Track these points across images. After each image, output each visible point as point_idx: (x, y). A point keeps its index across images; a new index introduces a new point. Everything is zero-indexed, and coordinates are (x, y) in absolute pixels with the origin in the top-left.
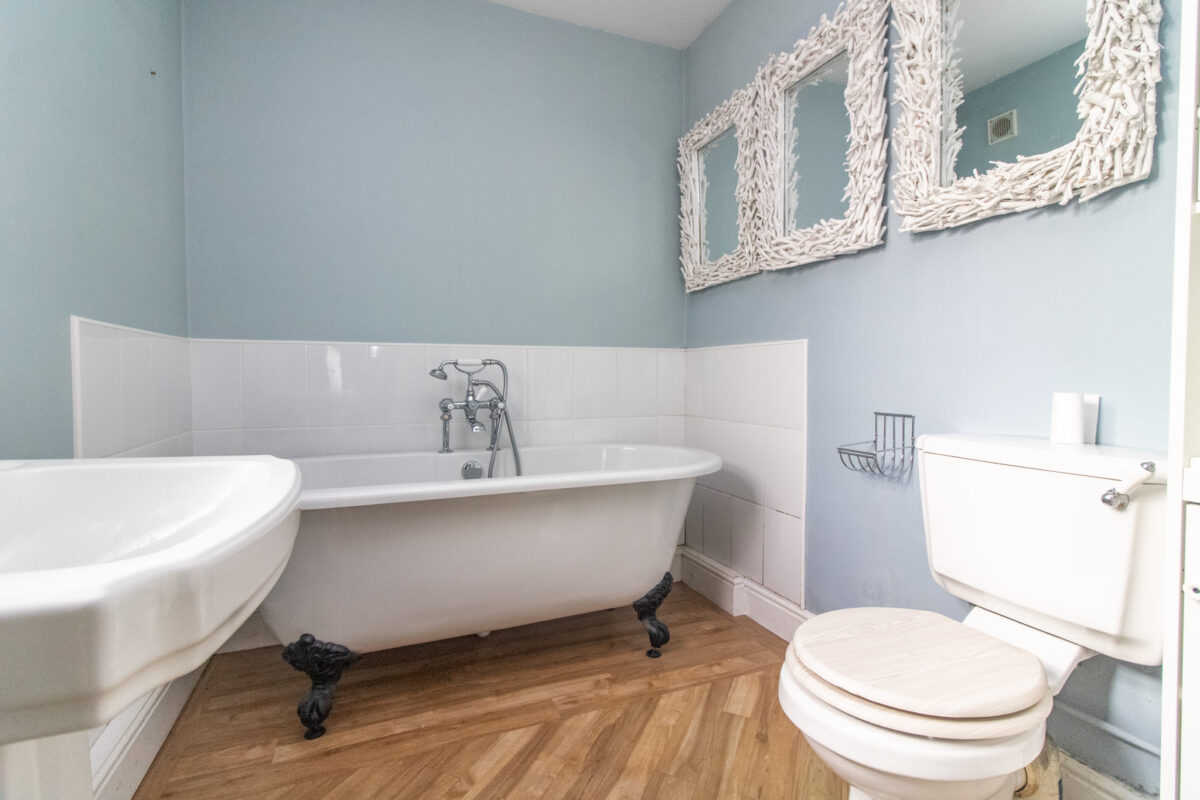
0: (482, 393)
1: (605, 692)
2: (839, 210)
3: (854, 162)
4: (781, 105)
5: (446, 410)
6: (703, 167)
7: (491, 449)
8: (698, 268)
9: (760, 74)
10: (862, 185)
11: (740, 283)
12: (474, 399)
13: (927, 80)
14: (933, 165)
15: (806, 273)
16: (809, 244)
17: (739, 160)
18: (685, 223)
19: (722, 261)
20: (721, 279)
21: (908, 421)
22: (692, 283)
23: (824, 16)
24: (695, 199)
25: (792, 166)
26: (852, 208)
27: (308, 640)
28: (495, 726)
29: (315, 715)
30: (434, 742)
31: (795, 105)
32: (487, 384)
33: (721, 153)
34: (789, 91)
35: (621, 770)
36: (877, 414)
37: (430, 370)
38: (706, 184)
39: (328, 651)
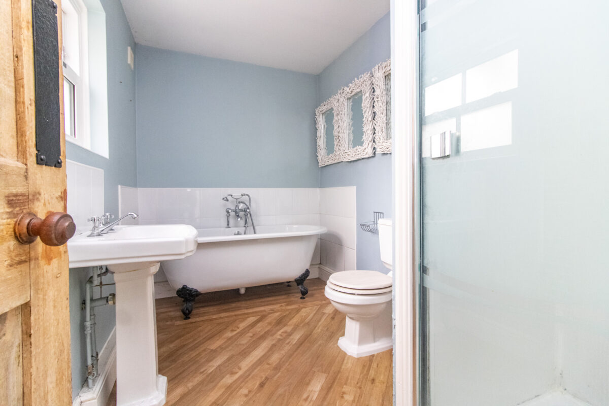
0: (241, 206)
1: (283, 308)
2: (361, 144)
3: (365, 129)
4: (346, 104)
5: (228, 212)
6: (324, 120)
7: (245, 227)
8: (323, 158)
9: (339, 92)
10: (367, 137)
11: (337, 165)
12: (238, 208)
13: (382, 106)
14: (384, 133)
15: (355, 163)
16: (354, 154)
17: (334, 121)
18: (318, 141)
19: (330, 156)
20: (330, 163)
21: (382, 214)
22: (321, 164)
23: (356, 79)
24: (321, 133)
25: (351, 125)
26: (365, 143)
27: (185, 287)
28: (246, 316)
29: (187, 311)
30: (226, 320)
31: (352, 104)
32: (243, 203)
33: (329, 116)
34: (349, 99)
35: (285, 325)
36: (374, 212)
37: (222, 198)
38: (326, 126)
39: (191, 291)
